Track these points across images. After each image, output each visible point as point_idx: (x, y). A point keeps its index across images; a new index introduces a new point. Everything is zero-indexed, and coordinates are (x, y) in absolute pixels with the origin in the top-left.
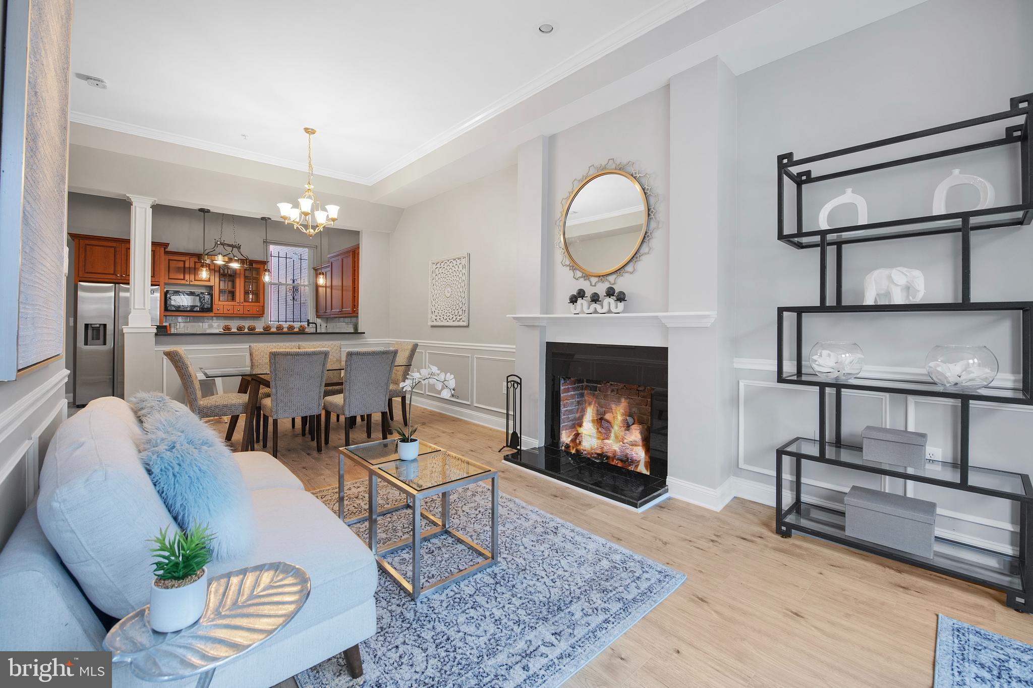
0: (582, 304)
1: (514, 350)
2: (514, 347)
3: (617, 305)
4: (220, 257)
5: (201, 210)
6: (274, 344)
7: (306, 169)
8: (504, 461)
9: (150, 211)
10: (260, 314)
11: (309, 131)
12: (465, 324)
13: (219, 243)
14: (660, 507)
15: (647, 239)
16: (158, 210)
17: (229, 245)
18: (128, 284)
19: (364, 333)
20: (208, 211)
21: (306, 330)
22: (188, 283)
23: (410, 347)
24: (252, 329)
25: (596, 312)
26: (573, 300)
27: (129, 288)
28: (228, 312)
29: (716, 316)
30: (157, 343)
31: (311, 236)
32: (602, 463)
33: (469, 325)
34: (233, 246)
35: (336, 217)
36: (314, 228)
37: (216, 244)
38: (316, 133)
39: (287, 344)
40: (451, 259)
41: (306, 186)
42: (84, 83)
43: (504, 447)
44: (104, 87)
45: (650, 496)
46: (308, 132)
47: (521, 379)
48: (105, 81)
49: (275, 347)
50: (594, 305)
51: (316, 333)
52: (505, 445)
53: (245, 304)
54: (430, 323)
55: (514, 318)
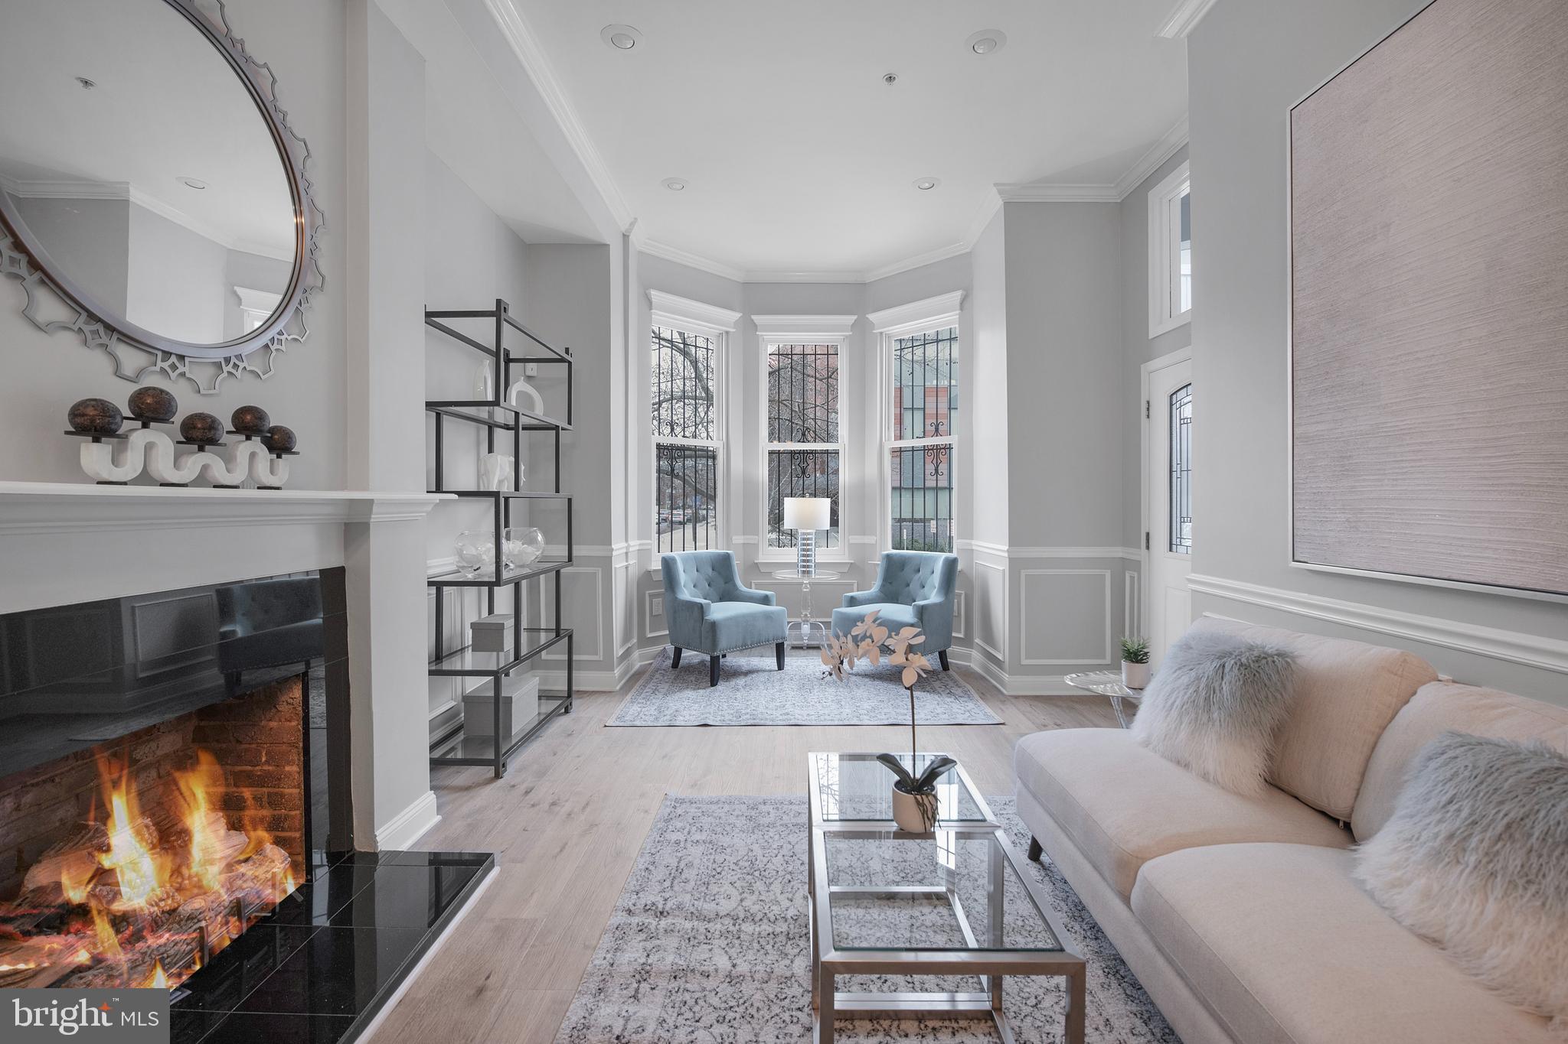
0: (151, 446)
3: (273, 462)
25: (201, 481)
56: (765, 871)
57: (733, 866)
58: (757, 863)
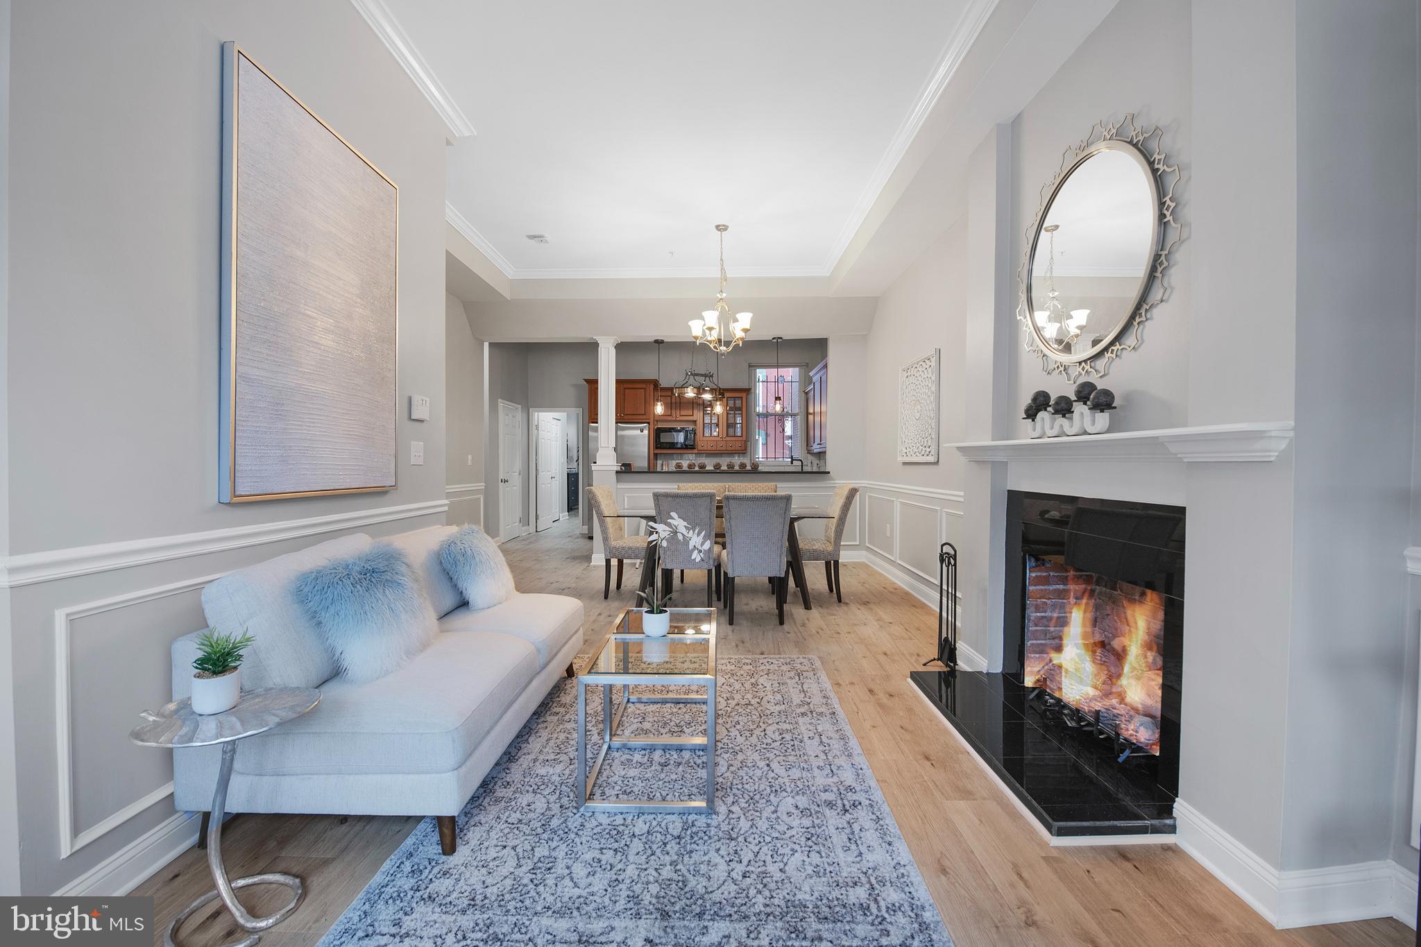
0: (1043, 419)
1: (962, 500)
2: (962, 494)
3: (1094, 417)
4: (689, 389)
5: (656, 342)
6: (703, 484)
7: (716, 273)
8: (909, 680)
9: (613, 352)
10: (743, 451)
11: (721, 228)
12: (931, 459)
13: (689, 374)
14: (1123, 854)
15: (1160, 269)
16: (622, 348)
17: (702, 375)
18: (597, 423)
19: (829, 473)
20: (662, 342)
21: (759, 468)
22: (674, 419)
23: (845, 492)
24: (702, 467)
25: (1064, 432)
26: (1031, 414)
27: (597, 427)
28: (711, 448)
29: (1292, 434)
30: (618, 481)
31: (723, 354)
32: (1078, 730)
33: (938, 461)
34: (705, 376)
35: (748, 327)
36: (727, 344)
37: (687, 374)
38: (729, 229)
39: (710, 485)
40: (920, 361)
41: (718, 295)
42: (533, 242)
43: (935, 659)
44: (547, 242)
45: (1107, 823)
46: (720, 230)
47: (955, 551)
48: (546, 236)
49: (703, 488)
50: (1060, 420)
51: (802, 472)
52: (936, 657)
53: (728, 439)
54: (901, 459)
55: (959, 448)
56: (760, 842)
57: (797, 847)
58: (771, 853)
